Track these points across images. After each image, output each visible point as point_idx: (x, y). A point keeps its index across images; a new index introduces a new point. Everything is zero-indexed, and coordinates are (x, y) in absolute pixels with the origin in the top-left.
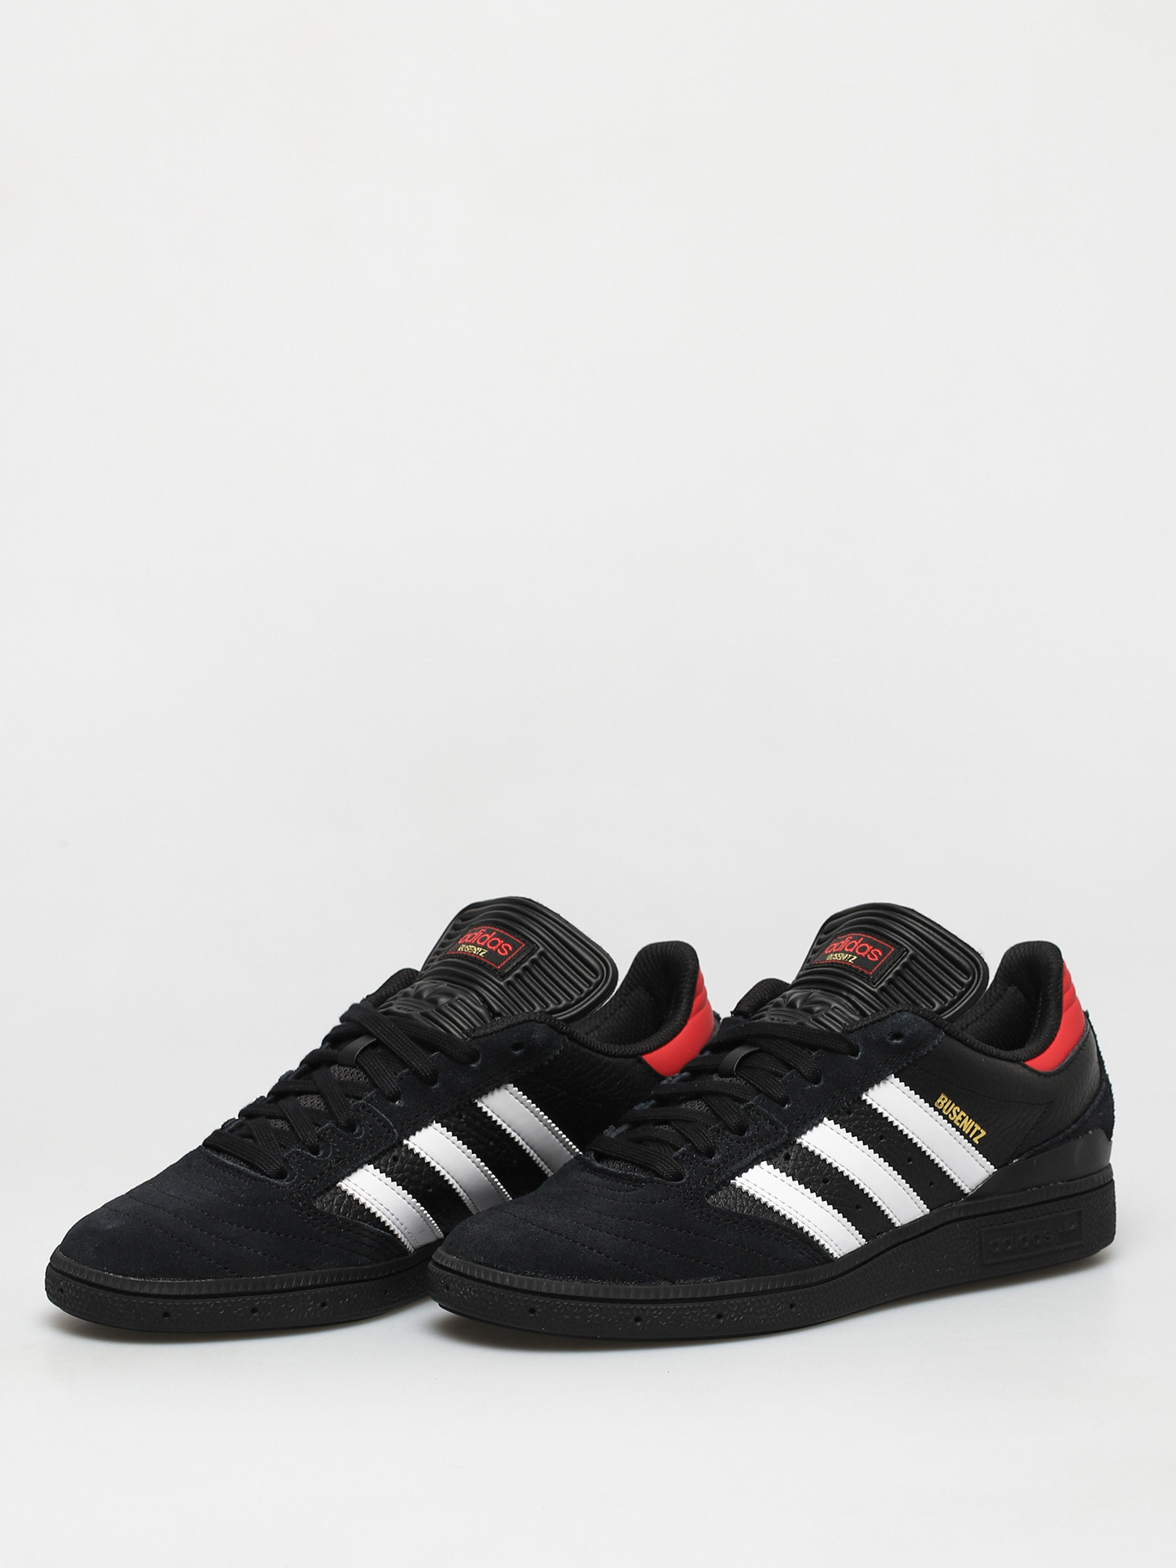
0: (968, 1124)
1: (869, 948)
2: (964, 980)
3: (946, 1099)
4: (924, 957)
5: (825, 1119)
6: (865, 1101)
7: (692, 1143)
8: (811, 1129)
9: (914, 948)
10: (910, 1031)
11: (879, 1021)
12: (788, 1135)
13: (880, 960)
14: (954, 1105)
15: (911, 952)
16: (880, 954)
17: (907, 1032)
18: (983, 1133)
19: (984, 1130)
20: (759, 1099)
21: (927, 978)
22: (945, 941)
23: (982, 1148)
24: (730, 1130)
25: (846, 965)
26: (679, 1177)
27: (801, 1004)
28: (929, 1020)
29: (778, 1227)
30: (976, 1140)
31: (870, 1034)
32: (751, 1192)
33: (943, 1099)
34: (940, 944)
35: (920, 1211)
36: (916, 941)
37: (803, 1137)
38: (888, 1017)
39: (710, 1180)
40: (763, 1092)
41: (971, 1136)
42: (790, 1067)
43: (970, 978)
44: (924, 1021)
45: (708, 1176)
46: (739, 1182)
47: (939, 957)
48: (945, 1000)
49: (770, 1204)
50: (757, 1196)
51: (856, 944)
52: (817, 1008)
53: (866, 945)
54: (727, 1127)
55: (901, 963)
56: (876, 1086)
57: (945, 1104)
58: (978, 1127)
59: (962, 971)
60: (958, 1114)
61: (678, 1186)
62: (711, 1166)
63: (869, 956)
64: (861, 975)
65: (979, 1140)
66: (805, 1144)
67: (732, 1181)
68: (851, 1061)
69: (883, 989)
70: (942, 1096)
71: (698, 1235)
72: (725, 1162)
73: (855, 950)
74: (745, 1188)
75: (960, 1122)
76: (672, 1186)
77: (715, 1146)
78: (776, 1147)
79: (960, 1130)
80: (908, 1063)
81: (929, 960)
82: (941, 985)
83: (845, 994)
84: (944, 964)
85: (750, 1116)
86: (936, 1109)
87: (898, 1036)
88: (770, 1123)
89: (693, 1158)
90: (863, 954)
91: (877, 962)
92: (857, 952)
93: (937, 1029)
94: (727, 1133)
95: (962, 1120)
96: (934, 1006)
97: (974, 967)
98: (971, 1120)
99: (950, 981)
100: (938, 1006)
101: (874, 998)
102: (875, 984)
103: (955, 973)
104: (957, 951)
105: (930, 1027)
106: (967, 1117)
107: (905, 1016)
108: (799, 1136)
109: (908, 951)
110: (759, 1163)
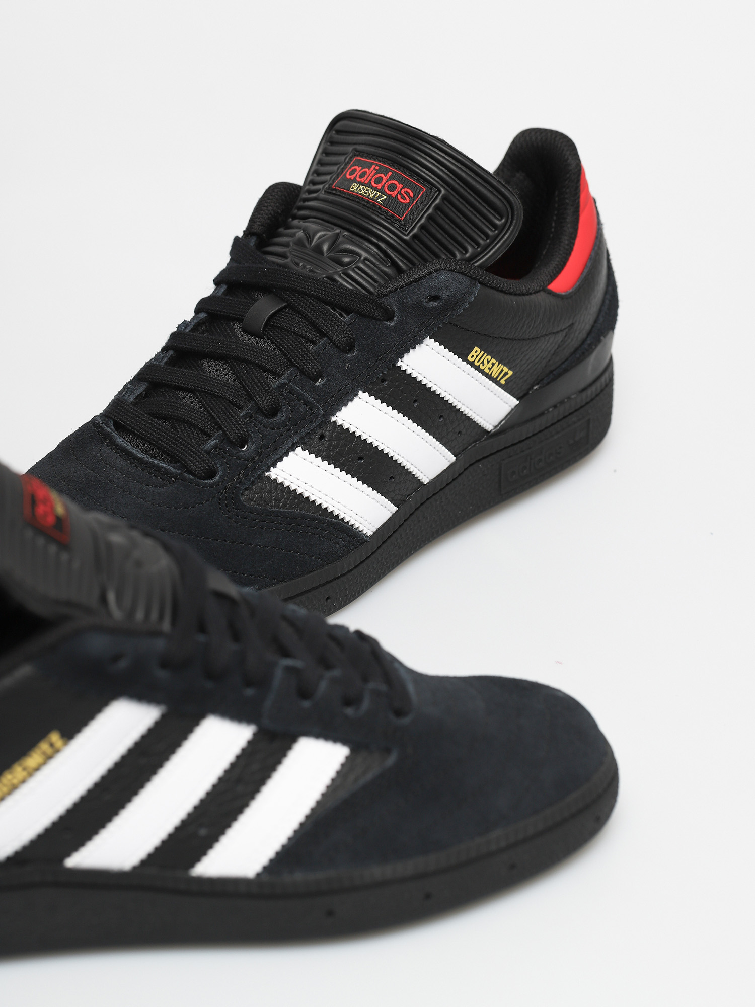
0: (497, 369)
1: (399, 186)
2: (498, 222)
3: (479, 350)
4: (457, 197)
5: (360, 392)
6: (400, 367)
7: (224, 432)
8: (346, 405)
9: (446, 187)
10: (448, 293)
11: (416, 281)
12: (323, 415)
13: (411, 202)
14: (486, 355)
15: (443, 192)
16: (411, 194)
17: (444, 295)
18: (510, 373)
19: (511, 370)
20: (291, 374)
21: (460, 220)
22: (478, 179)
23: (508, 387)
24: (264, 414)
25: (374, 205)
26: (211, 474)
27: (329, 249)
28: (465, 275)
29: (313, 519)
30: (503, 382)
31: (406, 298)
32: (286, 484)
33: (476, 352)
34: (474, 183)
35: (447, 461)
36: (448, 179)
37: (338, 414)
38: (425, 277)
39: (246, 476)
40: (296, 366)
41: (498, 379)
42: (323, 335)
43: (503, 220)
44: (460, 277)
45: (242, 472)
46: (274, 473)
47: (471, 195)
48: (478, 244)
49: (305, 495)
50: (293, 488)
51: (385, 178)
52: (347, 260)
53: (396, 182)
54: (259, 410)
55: (433, 205)
56: (411, 351)
57: (477, 356)
58: (506, 369)
59: (495, 212)
60: (488, 362)
61: (211, 486)
62: (245, 460)
63: (399, 197)
64: (391, 219)
65: (505, 380)
66: (339, 423)
67: (267, 474)
68: (387, 327)
69: (415, 237)
70: (476, 349)
71: (233, 542)
72: (259, 454)
73: (383, 186)
74: (280, 480)
75: (490, 369)
76: (205, 485)
77: (249, 435)
78: (311, 431)
79: (489, 377)
80: (444, 323)
81: (461, 200)
82: (473, 228)
83: (375, 240)
84: (477, 204)
85: (283, 395)
86: (468, 362)
87: (435, 298)
88: (305, 404)
89: (225, 451)
90: (393, 194)
91: (408, 205)
92: (386, 190)
93: (473, 282)
94: (260, 418)
95: (492, 367)
96: (467, 251)
97: (508, 206)
98: (500, 365)
99: (483, 222)
100: (470, 250)
101: (406, 247)
102: (406, 231)
103: (488, 214)
104: (491, 189)
105: (465, 281)
106: (497, 363)
107: (443, 277)
108: (334, 415)
109: (440, 191)
110: (294, 450)
